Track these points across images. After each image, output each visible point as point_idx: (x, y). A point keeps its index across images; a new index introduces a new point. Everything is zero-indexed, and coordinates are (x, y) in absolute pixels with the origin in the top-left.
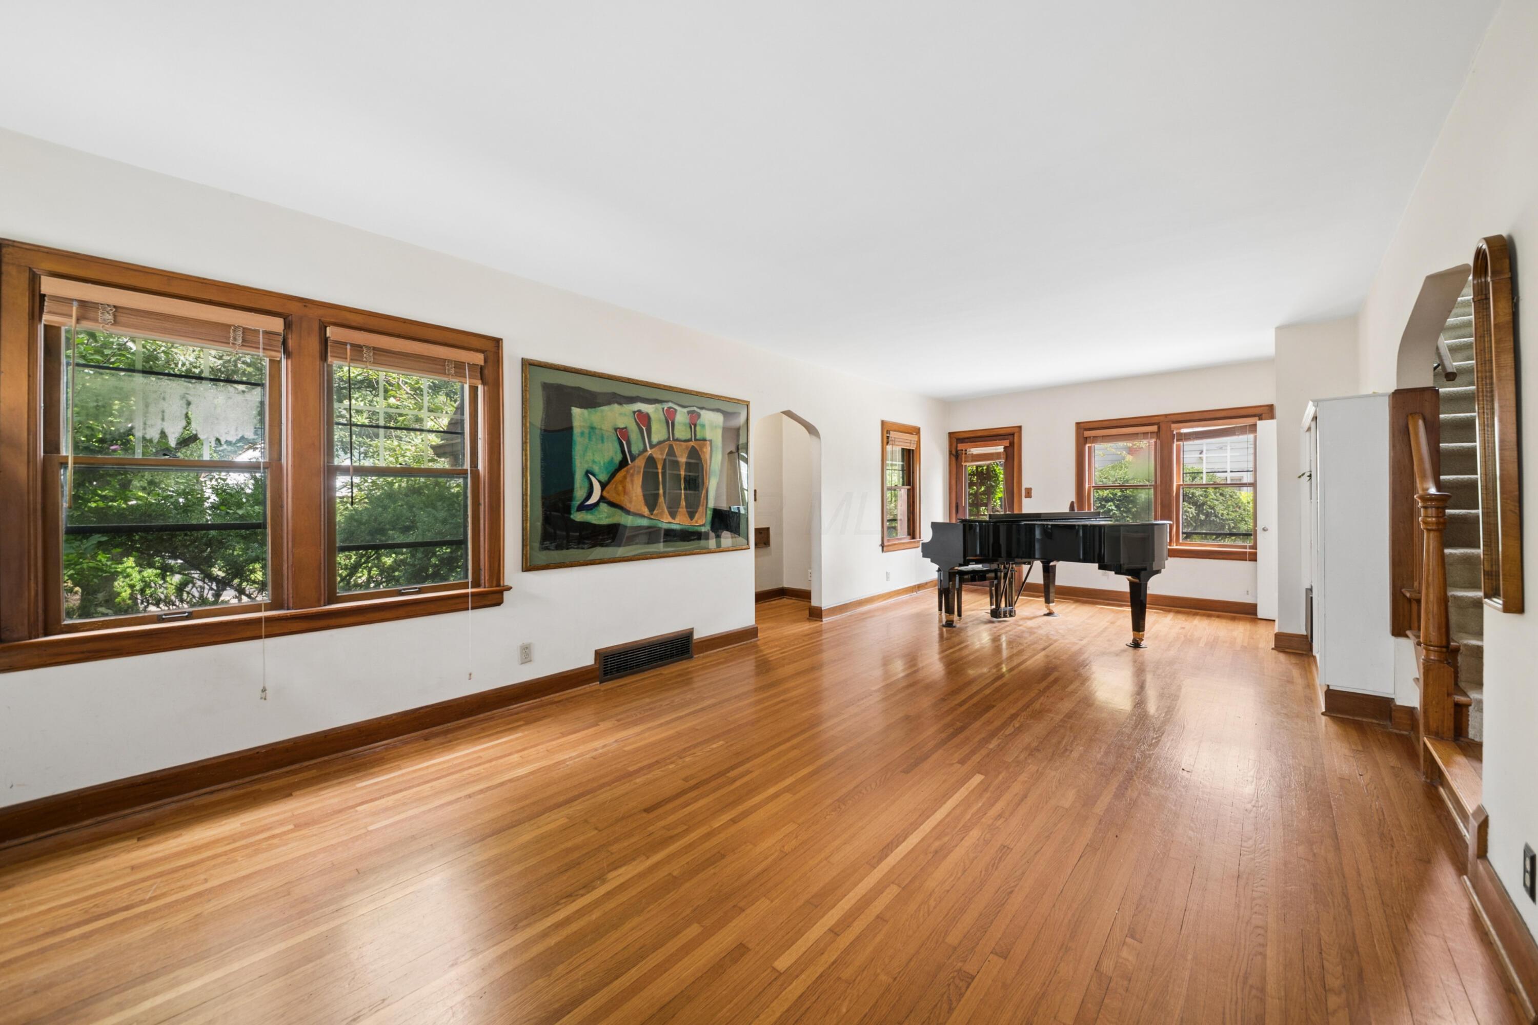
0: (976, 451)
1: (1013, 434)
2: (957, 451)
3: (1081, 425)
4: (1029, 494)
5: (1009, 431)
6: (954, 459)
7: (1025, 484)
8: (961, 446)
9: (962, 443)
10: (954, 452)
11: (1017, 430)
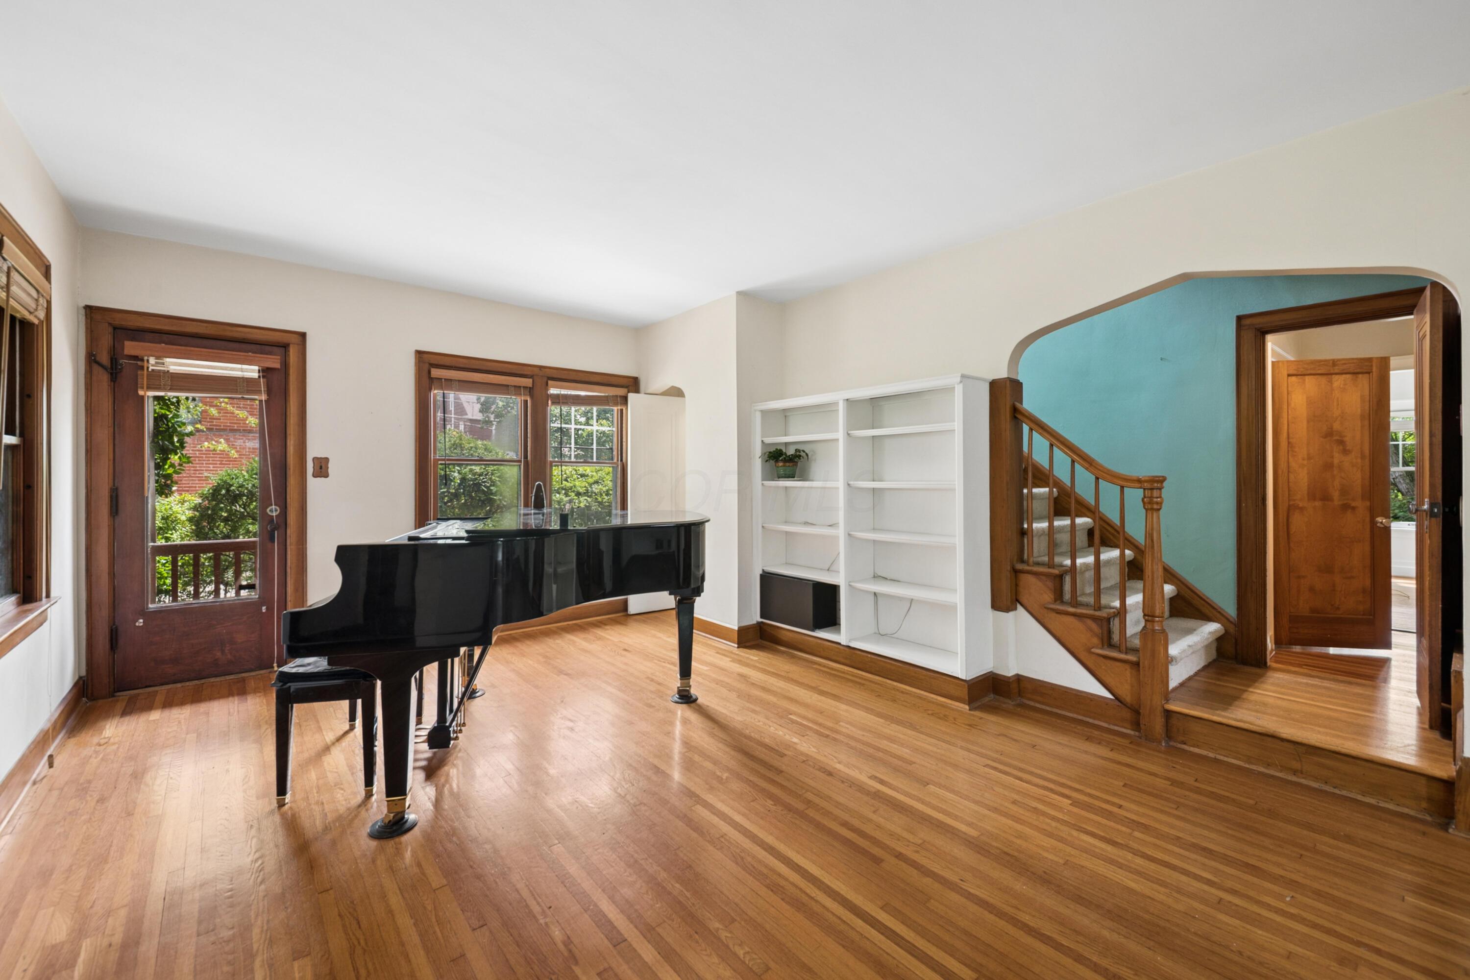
0: (176, 365)
1: (285, 347)
2: (114, 360)
3: (425, 356)
4: (322, 468)
5: (277, 337)
6: (104, 378)
7: (314, 451)
8: (131, 347)
9: (133, 339)
10: (105, 359)
11: (295, 339)
